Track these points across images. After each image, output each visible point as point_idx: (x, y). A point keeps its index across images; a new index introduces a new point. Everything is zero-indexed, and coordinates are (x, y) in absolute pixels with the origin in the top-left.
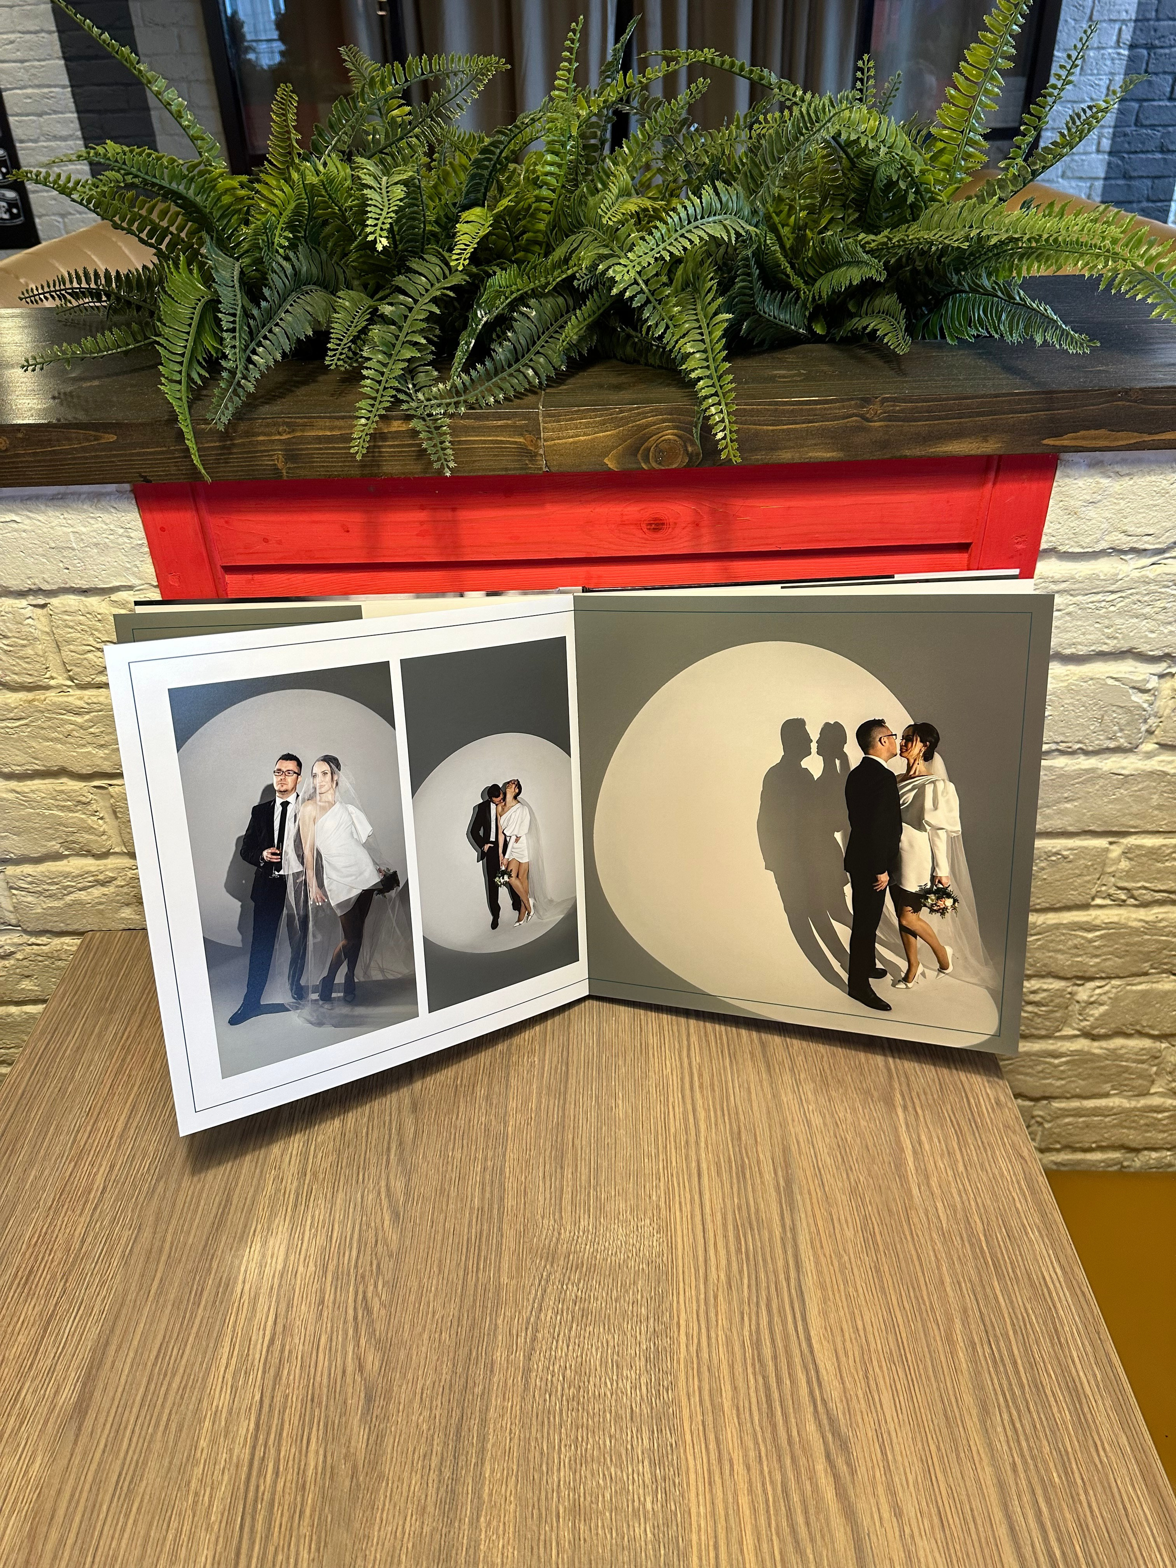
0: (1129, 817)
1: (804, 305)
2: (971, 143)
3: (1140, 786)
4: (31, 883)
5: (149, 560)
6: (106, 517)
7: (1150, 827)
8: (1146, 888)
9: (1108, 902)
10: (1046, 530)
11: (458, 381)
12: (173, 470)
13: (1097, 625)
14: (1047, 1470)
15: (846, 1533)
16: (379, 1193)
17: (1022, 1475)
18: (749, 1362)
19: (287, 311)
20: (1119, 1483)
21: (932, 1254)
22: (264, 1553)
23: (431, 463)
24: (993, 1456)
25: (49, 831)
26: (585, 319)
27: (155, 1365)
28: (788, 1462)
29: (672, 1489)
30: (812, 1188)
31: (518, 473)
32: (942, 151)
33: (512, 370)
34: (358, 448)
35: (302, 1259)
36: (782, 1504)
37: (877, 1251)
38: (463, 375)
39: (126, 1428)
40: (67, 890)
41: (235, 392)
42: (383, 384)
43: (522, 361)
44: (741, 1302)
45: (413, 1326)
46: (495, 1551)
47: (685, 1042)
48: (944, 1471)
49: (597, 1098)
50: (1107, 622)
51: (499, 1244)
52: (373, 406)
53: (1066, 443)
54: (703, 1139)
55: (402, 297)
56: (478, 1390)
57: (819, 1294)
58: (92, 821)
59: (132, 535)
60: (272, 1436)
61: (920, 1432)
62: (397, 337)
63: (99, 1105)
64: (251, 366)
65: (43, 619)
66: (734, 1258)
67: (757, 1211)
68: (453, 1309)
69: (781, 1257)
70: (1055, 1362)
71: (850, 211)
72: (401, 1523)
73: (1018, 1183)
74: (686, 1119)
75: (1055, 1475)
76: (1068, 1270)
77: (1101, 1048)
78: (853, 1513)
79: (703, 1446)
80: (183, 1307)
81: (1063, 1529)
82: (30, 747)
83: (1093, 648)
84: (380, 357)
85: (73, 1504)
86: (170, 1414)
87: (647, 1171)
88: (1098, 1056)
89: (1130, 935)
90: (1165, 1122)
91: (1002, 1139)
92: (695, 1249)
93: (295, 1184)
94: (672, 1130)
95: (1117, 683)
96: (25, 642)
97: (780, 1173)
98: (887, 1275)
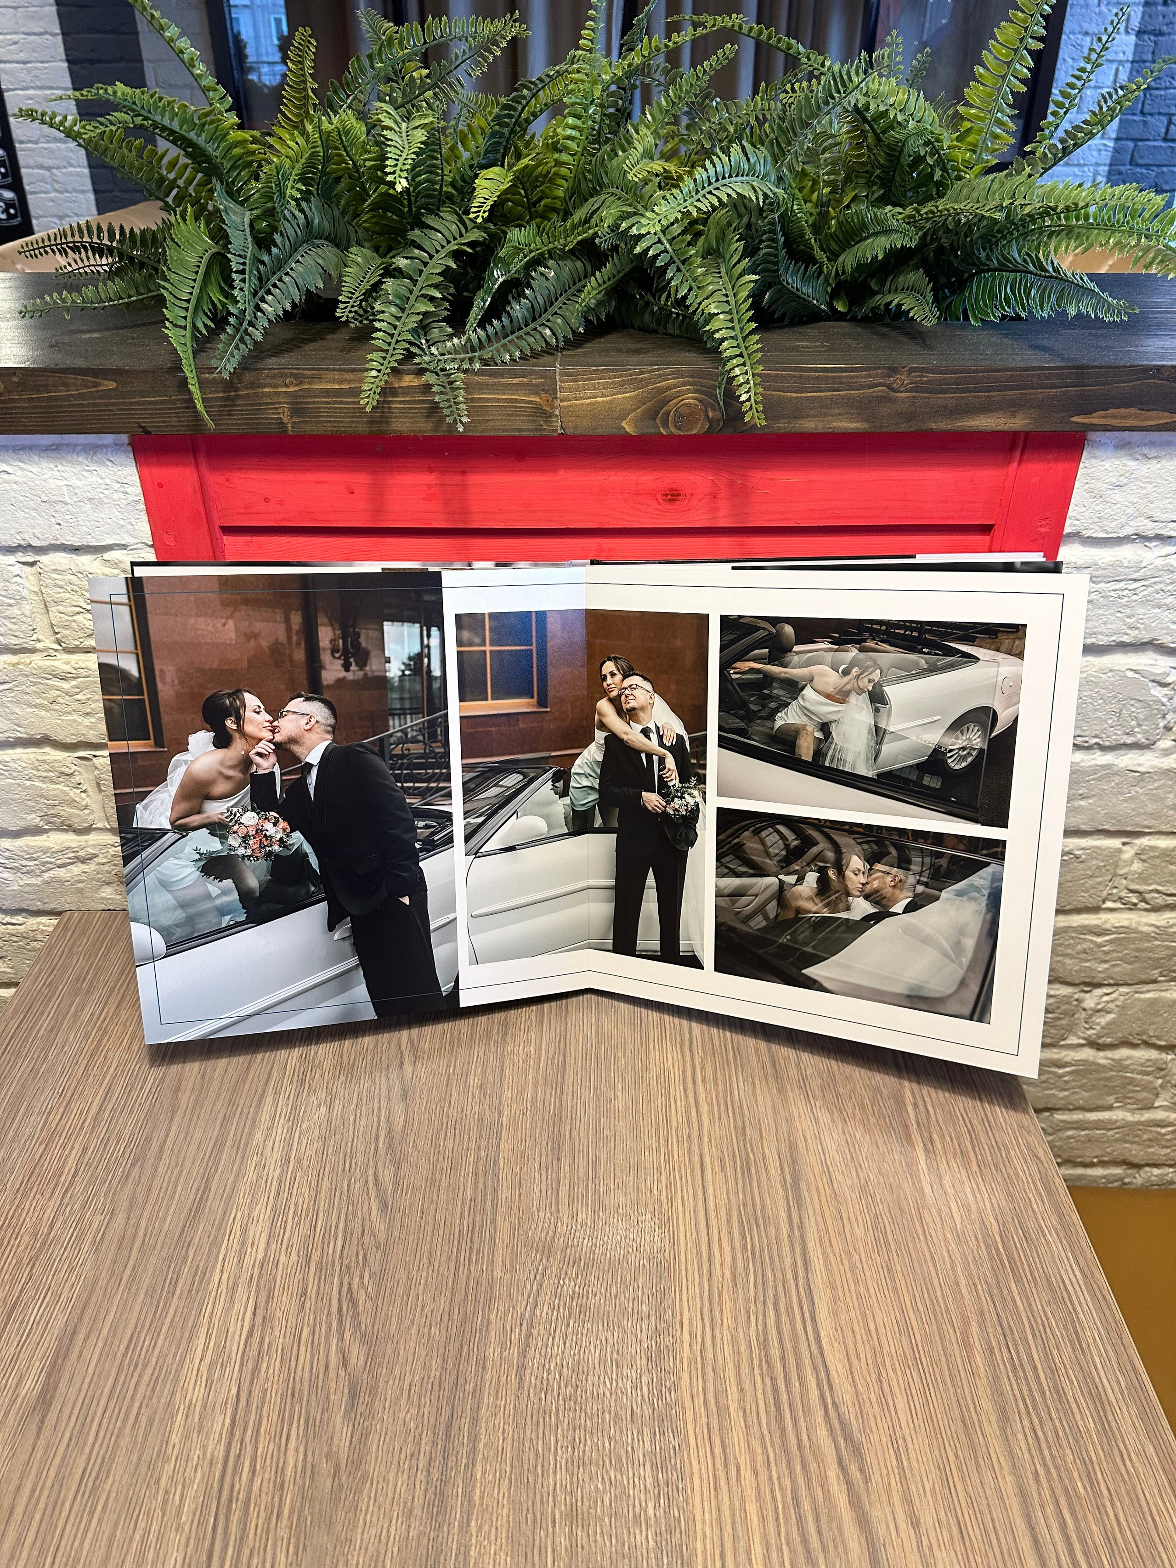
0: (1144, 817)
1: (826, 280)
2: (999, 123)
3: (1156, 785)
4: (8, 858)
5: (145, 518)
6: (102, 471)
7: (1165, 828)
8: (1158, 892)
9: (1119, 905)
10: (1070, 513)
11: (473, 336)
12: (174, 421)
13: (1119, 615)
14: (1071, 1479)
15: (860, 1543)
16: (367, 1182)
17: (1045, 1485)
18: (756, 1363)
19: (298, 261)
20: (1147, 1494)
21: (945, 1254)
22: (238, 1556)
23: (442, 419)
24: (1014, 1465)
25: (29, 803)
26: (604, 282)
27: (125, 1355)
28: (798, 1468)
29: (676, 1494)
30: (820, 1185)
31: (531, 434)
32: (969, 131)
33: (528, 329)
34: (368, 401)
35: (284, 1248)
36: (793, 1512)
37: (889, 1250)
38: (479, 330)
39: (92, 1421)
40: (46, 867)
41: (242, 340)
42: (395, 337)
43: (540, 321)
44: (747, 1301)
45: (400, 1319)
46: (486, 1557)
47: (687, 1035)
48: (963, 1480)
49: (596, 1089)
50: (1128, 611)
51: (493, 1237)
52: (384, 358)
53: (1095, 421)
54: (706, 1133)
55: (416, 251)
56: (469, 1388)
57: (829, 1292)
58: (74, 794)
59: (128, 490)
60: (249, 1432)
61: (937, 1438)
62: (411, 292)
63: (73, 1087)
64: (259, 314)
65: (31, 578)
66: (739, 1255)
67: (763, 1207)
68: (443, 1303)
69: (789, 1254)
70: (1077, 1368)
71: (875, 188)
72: (386, 1525)
73: (1034, 1183)
74: (688, 1112)
75: (1079, 1484)
76: (1088, 1273)
77: (1107, 1058)
78: (868, 1522)
79: (708, 1450)
80: (156, 1296)
81: (1090, 1542)
82: (12, 714)
83: (1113, 638)
84: (393, 309)
85: (33, 1501)
86: (140, 1407)
87: (647, 1165)
88: (1103, 1066)
89: (1140, 940)
90: (1168, 1137)
91: (1016, 1139)
92: (698, 1244)
93: (278, 1170)
94: (674, 1124)
95: (1137, 676)
96: (12, 601)
97: (786, 1169)
98: (900, 1275)
